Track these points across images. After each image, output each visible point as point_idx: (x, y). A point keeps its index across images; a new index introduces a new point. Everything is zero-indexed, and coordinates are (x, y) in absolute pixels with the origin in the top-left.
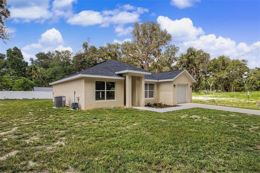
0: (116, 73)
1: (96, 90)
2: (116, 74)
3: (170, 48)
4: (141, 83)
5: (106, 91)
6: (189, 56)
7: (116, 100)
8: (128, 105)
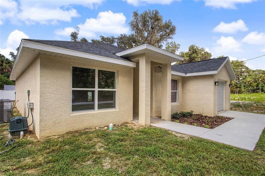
0: (119, 54)
1: (73, 87)
2: (118, 56)
3: (170, 46)
4: (165, 76)
5: (97, 89)
6: (191, 54)
7: (118, 110)
8: (143, 120)
